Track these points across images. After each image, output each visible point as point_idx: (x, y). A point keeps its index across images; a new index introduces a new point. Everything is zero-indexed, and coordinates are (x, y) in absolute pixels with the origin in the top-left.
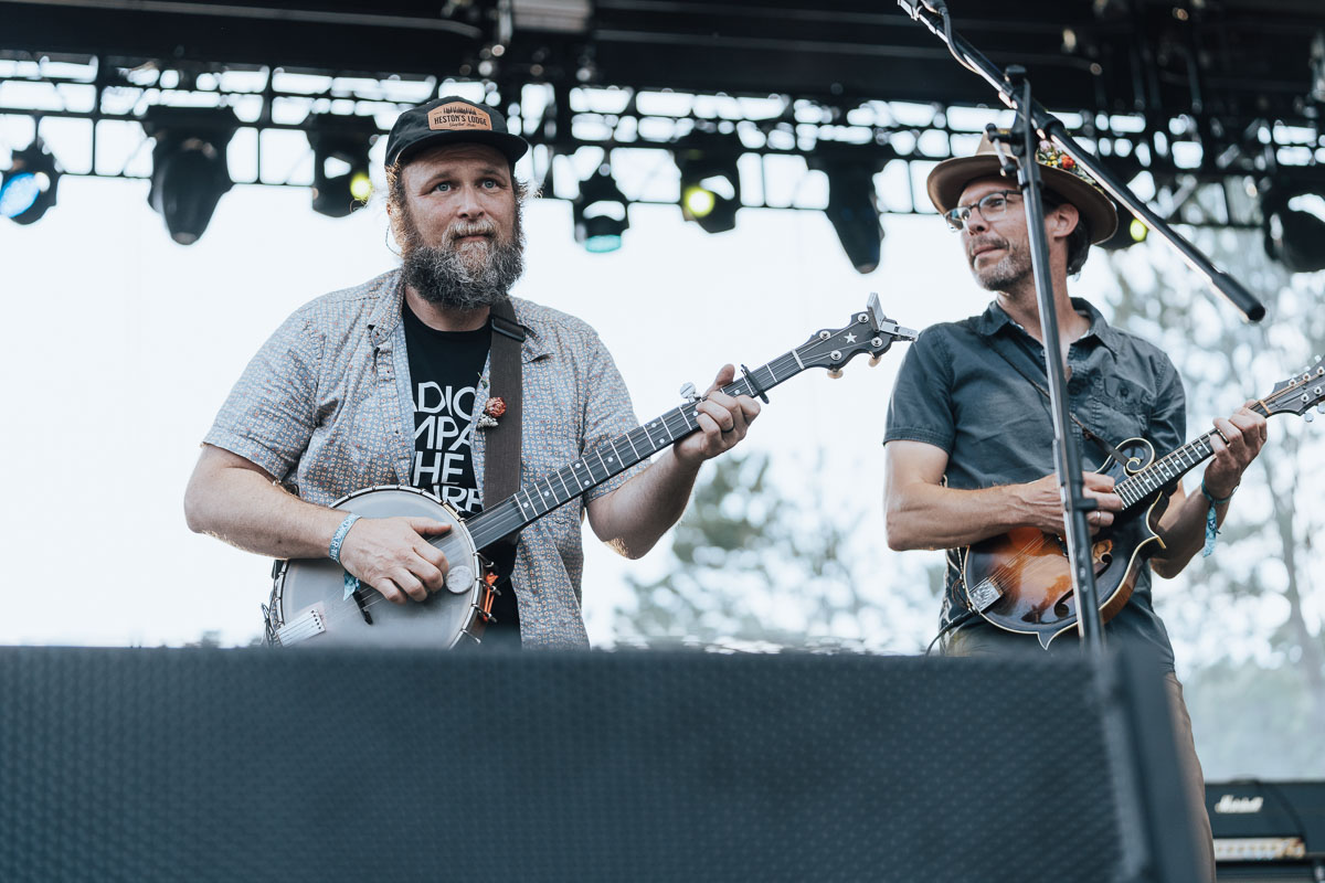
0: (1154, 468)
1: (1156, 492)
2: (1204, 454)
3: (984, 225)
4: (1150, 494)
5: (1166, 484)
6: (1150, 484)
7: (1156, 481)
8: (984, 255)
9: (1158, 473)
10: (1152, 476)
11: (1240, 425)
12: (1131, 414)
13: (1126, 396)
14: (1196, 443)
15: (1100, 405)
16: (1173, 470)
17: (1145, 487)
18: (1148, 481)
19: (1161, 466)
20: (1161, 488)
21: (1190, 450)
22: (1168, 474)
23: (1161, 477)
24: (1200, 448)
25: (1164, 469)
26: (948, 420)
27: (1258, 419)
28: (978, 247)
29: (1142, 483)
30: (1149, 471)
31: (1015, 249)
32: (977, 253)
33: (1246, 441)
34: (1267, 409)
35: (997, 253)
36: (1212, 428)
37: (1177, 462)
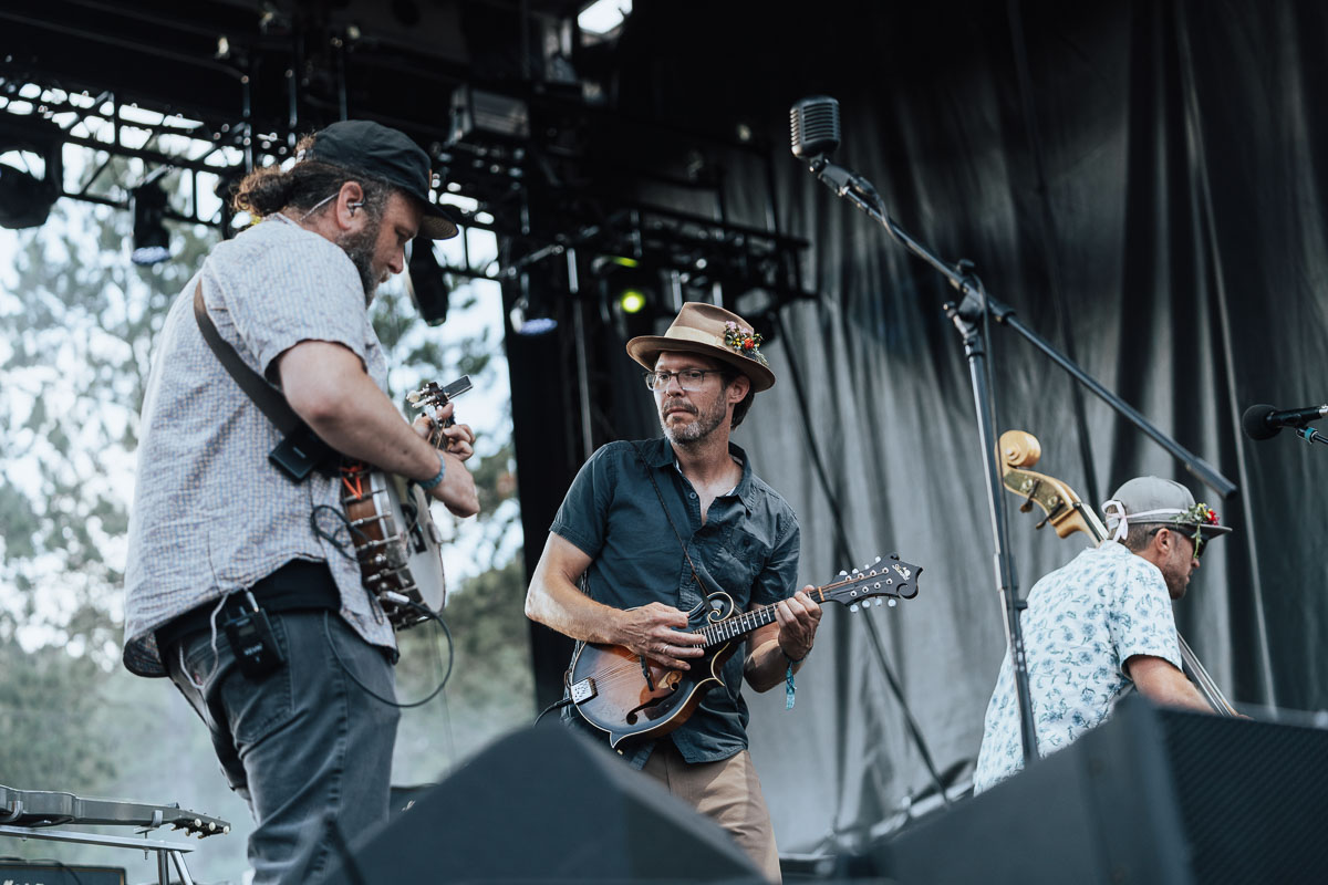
0: (728, 623)
1: (724, 643)
3: (682, 392)
4: (720, 643)
5: (731, 638)
7: (725, 634)
8: (678, 414)
9: (729, 628)
10: (724, 630)
12: (746, 562)
13: (747, 546)
16: (740, 628)
17: (717, 637)
18: (720, 632)
19: (733, 623)
20: (727, 640)
21: (757, 616)
22: (735, 631)
23: (730, 632)
24: (765, 616)
26: (597, 533)
28: (675, 408)
29: (715, 633)
31: (703, 416)
32: (673, 411)
34: (822, 597)
35: (689, 416)
37: (745, 622)
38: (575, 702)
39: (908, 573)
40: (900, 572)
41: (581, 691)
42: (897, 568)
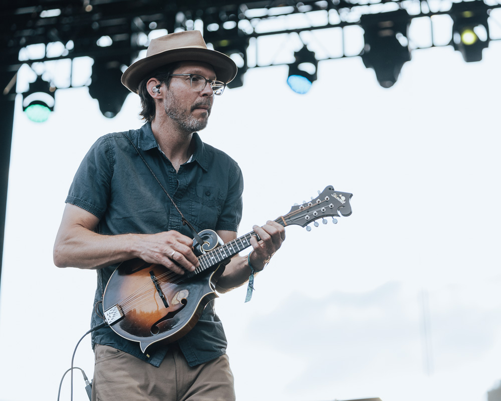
0: (217, 251)
1: (216, 265)
2: (246, 245)
4: (213, 266)
5: (222, 261)
6: (213, 260)
7: (217, 259)
9: (219, 254)
10: (215, 255)
11: (269, 231)
13: (209, 195)
14: (243, 238)
15: (194, 203)
16: (228, 253)
17: (211, 262)
18: (212, 258)
19: (221, 250)
20: (219, 263)
21: (238, 242)
22: (224, 255)
23: (220, 257)
24: (244, 241)
25: (222, 252)
27: (280, 227)
29: (209, 259)
30: (214, 252)
33: (273, 241)
34: (285, 223)
36: (252, 230)
37: (230, 248)
38: (109, 324)
39: (343, 198)
40: (338, 198)
41: (112, 315)
42: (335, 196)
